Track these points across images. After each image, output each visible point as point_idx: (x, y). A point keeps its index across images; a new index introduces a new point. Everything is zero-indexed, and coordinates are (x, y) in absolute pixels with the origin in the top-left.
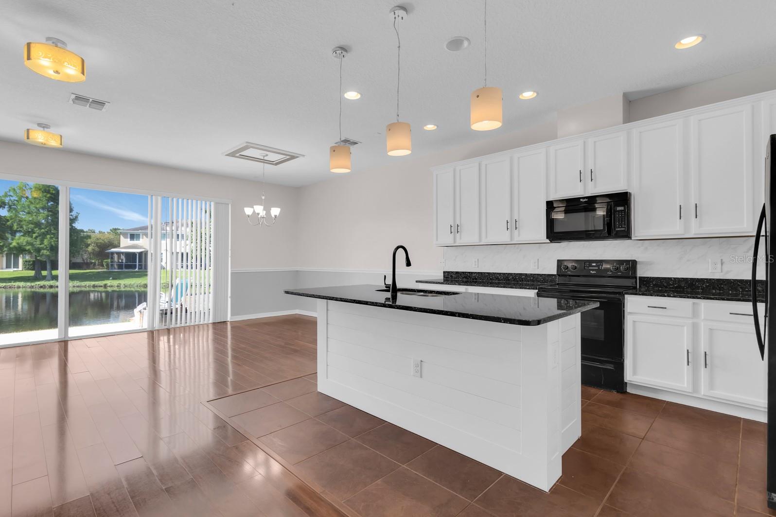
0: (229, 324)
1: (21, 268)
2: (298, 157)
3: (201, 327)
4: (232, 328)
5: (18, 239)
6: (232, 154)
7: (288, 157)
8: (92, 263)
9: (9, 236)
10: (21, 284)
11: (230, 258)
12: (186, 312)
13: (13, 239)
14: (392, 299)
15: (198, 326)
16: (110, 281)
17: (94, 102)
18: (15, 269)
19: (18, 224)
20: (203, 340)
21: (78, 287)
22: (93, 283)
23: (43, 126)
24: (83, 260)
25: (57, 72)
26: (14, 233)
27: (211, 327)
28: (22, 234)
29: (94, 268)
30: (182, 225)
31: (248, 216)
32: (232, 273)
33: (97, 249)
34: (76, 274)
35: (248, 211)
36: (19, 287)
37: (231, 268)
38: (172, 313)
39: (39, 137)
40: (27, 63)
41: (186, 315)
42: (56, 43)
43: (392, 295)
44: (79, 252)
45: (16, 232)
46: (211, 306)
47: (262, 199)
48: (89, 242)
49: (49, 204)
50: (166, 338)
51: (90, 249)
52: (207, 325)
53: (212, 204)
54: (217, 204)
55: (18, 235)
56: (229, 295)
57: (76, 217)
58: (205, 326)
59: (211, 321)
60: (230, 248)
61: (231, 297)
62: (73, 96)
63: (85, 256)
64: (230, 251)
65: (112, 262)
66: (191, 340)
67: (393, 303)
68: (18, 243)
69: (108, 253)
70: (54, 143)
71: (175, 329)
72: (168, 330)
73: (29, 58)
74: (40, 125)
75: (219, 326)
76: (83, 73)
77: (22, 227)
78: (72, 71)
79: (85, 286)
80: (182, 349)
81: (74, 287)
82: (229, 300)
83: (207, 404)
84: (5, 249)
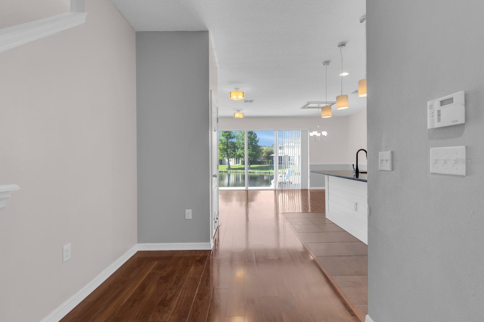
0: (309, 190)
1: (240, 164)
2: (336, 103)
3: (296, 191)
4: (310, 192)
5: (239, 151)
6: (304, 107)
7: (331, 104)
8: (264, 162)
9: (236, 150)
10: (240, 171)
11: (309, 158)
12: (291, 183)
13: (238, 152)
14: (356, 176)
15: (294, 190)
16: (271, 170)
17: (250, 101)
18: (239, 165)
19: (239, 145)
20: (297, 196)
21: (259, 173)
22: (264, 171)
23: (238, 111)
24: (261, 160)
25: (237, 98)
26: (238, 149)
27: (300, 191)
28: (240, 149)
29: (265, 164)
30: (291, 142)
31: (311, 136)
32: (310, 165)
33: (266, 155)
34: (259, 167)
35: (311, 134)
36: (240, 172)
37: (310, 163)
38: (285, 183)
39: (237, 115)
40: (230, 98)
41: (291, 185)
42: (237, 89)
43: (356, 174)
44: (259, 156)
45: (239, 148)
46: (300, 182)
47: (317, 128)
48: (263, 152)
49: (249, 135)
50: (281, 194)
51: (264, 155)
52: (299, 190)
53: (300, 131)
54: (302, 131)
55: (239, 149)
56: (309, 176)
57: (258, 140)
58: (298, 191)
59: (300, 188)
60: (309, 152)
61: (310, 177)
62: (244, 101)
63: (262, 158)
64: (309, 155)
65: (272, 161)
66: (295, 197)
67: (356, 178)
68: (239, 153)
69: (271, 157)
70: (241, 117)
71: (284, 190)
72: (282, 190)
73: (231, 97)
74: (237, 111)
75: (304, 192)
76: (243, 97)
77: (240, 146)
78: (240, 97)
79: (262, 173)
80: (290, 201)
81: (258, 173)
82: (309, 179)
83: (281, 214)
84: (235, 156)
